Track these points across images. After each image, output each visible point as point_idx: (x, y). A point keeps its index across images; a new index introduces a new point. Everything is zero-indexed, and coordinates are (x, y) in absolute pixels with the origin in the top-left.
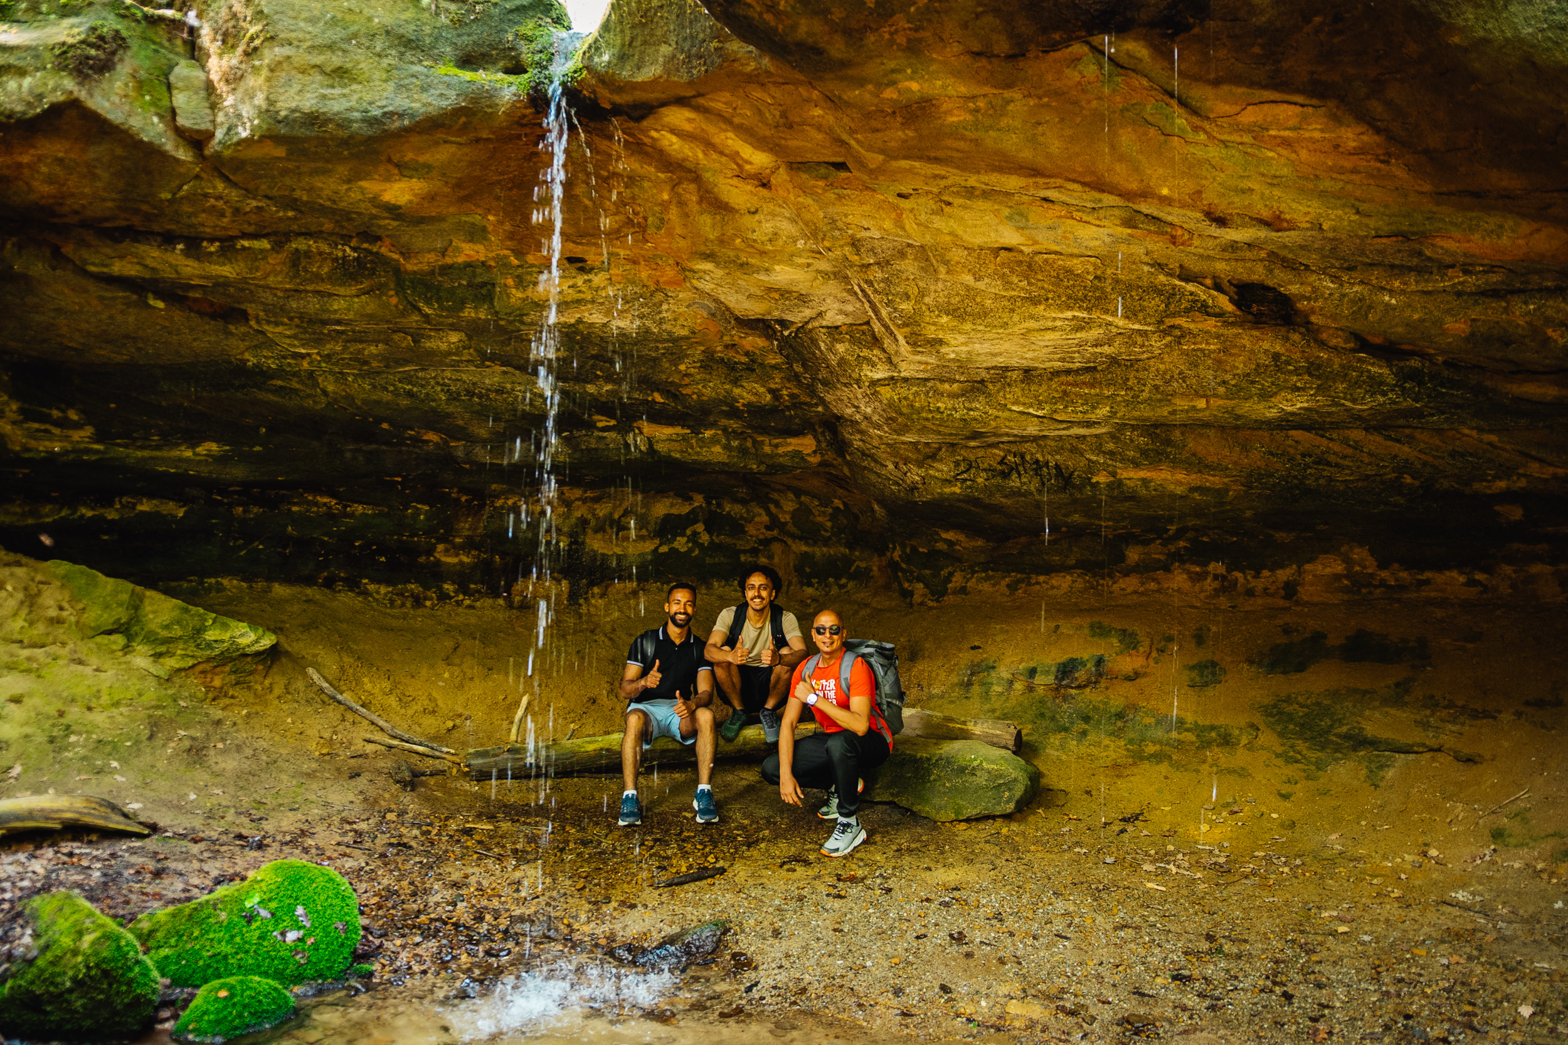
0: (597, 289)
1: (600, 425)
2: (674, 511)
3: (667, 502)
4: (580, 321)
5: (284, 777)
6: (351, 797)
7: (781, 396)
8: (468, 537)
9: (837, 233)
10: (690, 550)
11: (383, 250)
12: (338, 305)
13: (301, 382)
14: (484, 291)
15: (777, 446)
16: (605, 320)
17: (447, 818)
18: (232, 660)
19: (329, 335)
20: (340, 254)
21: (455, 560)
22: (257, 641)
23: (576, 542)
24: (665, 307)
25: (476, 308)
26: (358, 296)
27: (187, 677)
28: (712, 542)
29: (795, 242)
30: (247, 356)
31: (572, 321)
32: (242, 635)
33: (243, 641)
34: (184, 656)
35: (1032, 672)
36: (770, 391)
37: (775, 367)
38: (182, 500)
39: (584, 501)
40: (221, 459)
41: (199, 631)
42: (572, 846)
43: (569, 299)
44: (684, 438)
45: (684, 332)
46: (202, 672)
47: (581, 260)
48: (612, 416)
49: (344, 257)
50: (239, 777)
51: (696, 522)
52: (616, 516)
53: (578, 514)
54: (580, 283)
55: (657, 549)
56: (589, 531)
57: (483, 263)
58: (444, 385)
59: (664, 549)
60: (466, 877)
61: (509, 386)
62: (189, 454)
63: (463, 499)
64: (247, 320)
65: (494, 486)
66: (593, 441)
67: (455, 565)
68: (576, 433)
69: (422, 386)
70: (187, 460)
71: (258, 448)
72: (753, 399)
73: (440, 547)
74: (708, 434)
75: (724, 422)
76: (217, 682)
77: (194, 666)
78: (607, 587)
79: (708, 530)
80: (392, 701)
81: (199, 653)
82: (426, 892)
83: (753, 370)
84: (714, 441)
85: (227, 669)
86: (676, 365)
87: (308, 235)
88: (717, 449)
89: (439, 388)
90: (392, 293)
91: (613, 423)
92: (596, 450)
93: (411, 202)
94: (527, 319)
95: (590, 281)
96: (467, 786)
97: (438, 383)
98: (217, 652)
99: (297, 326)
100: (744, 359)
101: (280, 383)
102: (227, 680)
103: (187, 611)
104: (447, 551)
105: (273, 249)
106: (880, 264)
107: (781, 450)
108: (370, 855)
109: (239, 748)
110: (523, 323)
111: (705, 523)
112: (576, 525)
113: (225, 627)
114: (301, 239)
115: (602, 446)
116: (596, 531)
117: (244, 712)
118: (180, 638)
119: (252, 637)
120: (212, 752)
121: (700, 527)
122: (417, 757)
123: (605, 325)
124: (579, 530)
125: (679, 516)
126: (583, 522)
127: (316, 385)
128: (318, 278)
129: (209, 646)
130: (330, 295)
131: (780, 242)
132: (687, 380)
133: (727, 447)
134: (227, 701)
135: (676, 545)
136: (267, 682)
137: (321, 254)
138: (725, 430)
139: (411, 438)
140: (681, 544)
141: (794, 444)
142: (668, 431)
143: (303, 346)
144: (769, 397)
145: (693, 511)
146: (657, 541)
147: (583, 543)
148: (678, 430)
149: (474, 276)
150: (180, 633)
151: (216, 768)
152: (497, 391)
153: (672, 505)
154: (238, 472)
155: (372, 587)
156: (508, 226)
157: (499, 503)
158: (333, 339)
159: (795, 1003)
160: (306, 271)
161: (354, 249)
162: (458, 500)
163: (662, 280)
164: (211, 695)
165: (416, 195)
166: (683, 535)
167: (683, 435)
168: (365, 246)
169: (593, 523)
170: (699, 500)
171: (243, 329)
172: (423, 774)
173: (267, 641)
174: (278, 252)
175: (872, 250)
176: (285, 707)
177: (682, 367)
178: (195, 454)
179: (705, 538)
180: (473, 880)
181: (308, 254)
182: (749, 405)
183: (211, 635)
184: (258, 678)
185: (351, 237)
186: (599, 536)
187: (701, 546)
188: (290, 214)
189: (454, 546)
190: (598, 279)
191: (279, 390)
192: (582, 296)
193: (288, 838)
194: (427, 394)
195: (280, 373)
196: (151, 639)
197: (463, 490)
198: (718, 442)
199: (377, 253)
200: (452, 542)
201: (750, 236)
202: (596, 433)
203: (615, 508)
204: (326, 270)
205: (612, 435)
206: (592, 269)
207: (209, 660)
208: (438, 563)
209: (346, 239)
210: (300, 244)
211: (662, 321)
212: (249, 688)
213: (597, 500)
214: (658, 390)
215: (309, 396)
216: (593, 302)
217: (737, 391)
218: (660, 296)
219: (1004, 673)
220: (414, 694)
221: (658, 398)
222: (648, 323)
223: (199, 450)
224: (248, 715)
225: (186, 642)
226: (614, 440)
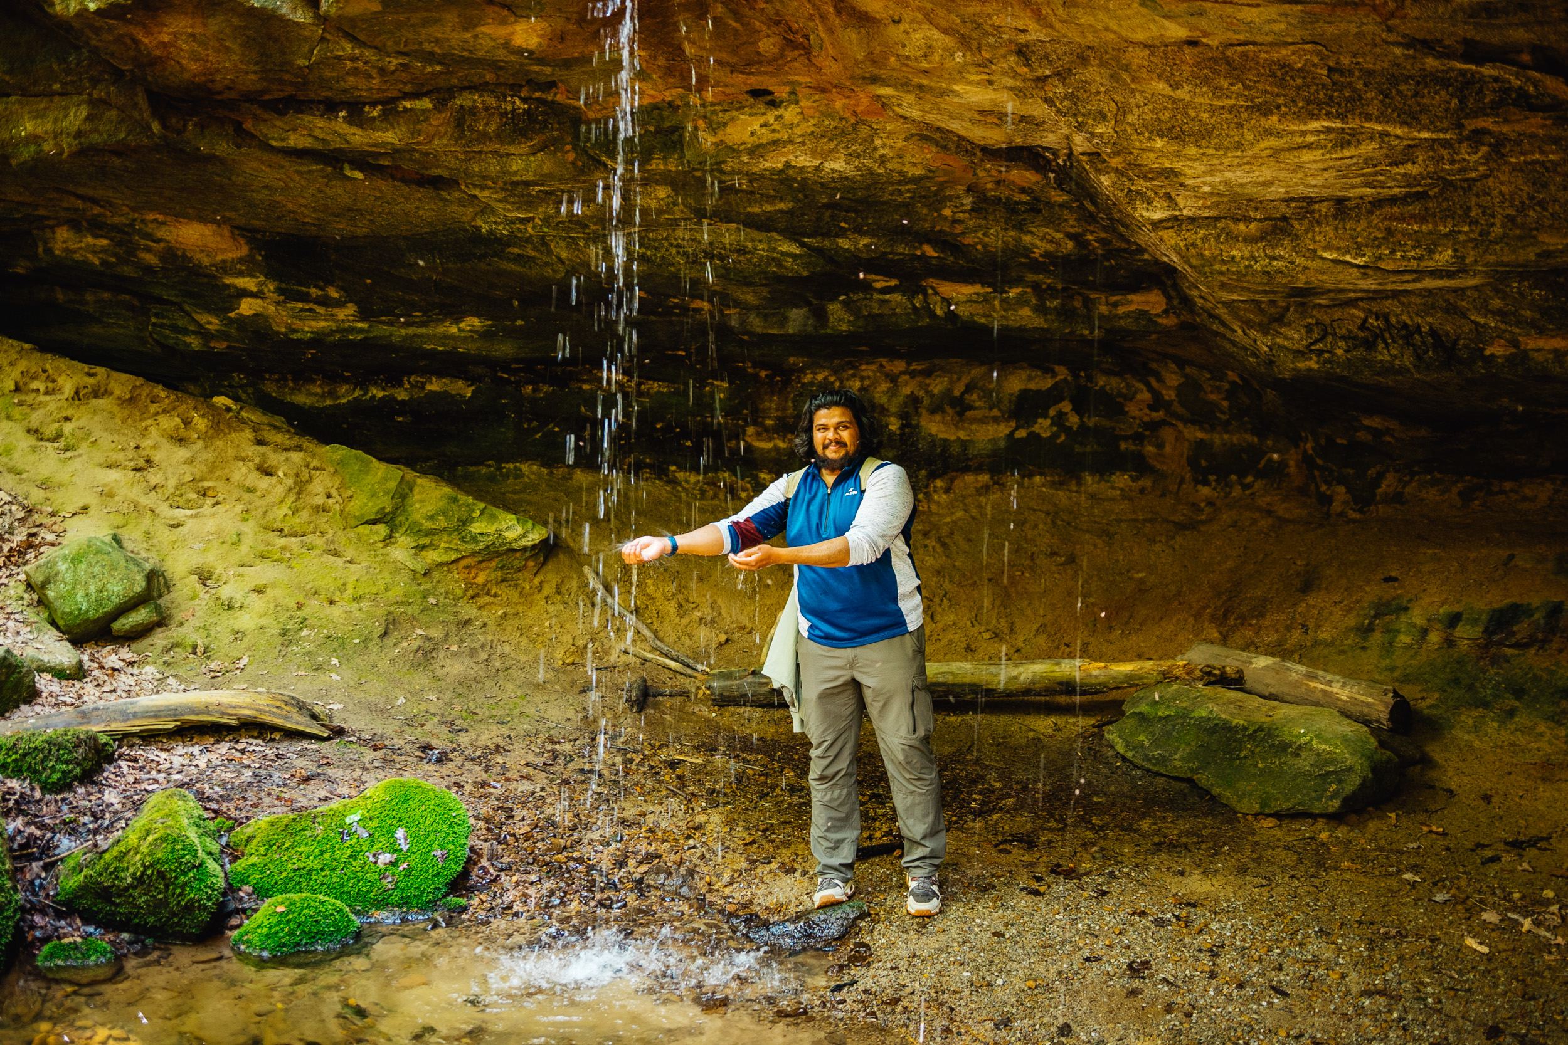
0: (791, 126)
1: (878, 285)
2: (1032, 386)
3: (1024, 374)
4: (787, 165)
5: (510, 686)
6: (571, 713)
7: (1088, 242)
8: (778, 418)
9: (991, 40)
10: (1055, 436)
11: (560, 98)
12: (516, 165)
13: (535, 249)
14: (675, 137)
15: (1115, 305)
16: (817, 163)
17: (660, 747)
18: (499, 555)
19: (538, 196)
20: (509, 108)
21: (769, 445)
22: (524, 535)
23: (909, 425)
24: (878, 142)
25: (665, 158)
26: (534, 154)
27: (449, 571)
28: (1082, 426)
29: (952, 55)
30: (479, 222)
31: (780, 166)
32: (509, 528)
33: (510, 535)
34: (447, 549)
35: (1454, 620)
36: (1070, 236)
37: (1062, 206)
38: (470, 379)
39: (913, 374)
40: (486, 335)
41: (464, 523)
42: (778, 791)
43: (764, 141)
44: (986, 299)
45: (919, 171)
46: (466, 567)
47: (768, 92)
48: (890, 275)
49: (514, 110)
50: (460, 683)
51: (1062, 400)
52: (957, 393)
53: (907, 391)
54: (772, 121)
55: (1012, 433)
56: (923, 411)
57: (670, 104)
58: (678, 246)
59: (1021, 434)
60: (643, 815)
61: (749, 245)
62: (454, 330)
63: (763, 374)
64: (458, 184)
65: (792, 360)
66: (875, 305)
67: (769, 451)
68: (855, 297)
69: (656, 249)
70: (453, 337)
71: (519, 323)
72: (1050, 248)
73: (750, 430)
74: (1013, 292)
75: (1031, 277)
76: (481, 579)
77: (457, 560)
78: (952, 480)
79: (1077, 409)
80: (672, 607)
81: (463, 547)
82: (587, 827)
83: (1039, 211)
84: (1021, 301)
85: (494, 564)
86: (938, 210)
87: (472, 88)
88: (1026, 312)
89: (674, 251)
90: (568, 147)
91: (893, 283)
92: (881, 315)
93: (540, 44)
94: (726, 167)
95: (781, 117)
96: (705, 711)
97: (671, 245)
98: (481, 546)
99: (502, 189)
100: (1025, 198)
101: (516, 250)
102: (493, 576)
103: (455, 500)
104: (758, 434)
105: (435, 108)
106: (1062, 75)
107: (1121, 310)
108: (552, 780)
109: (473, 652)
110: (722, 172)
111: (1071, 401)
112: (905, 404)
113: (493, 518)
114: (465, 94)
115: (887, 312)
116: (933, 411)
117: (500, 612)
118: (444, 529)
119: (519, 530)
120: (442, 655)
121: (1066, 407)
122: (669, 674)
123: (817, 168)
124: (911, 410)
125: (1038, 392)
126: (914, 400)
127: (550, 252)
128: (484, 137)
129: (474, 539)
130: (508, 155)
131: (937, 58)
132: (959, 229)
133: (1040, 309)
134: (487, 599)
135: (1036, 428)
136: (537, 581)
137: (486, 109)
138: (1036, 286)
139: (676, 306)
140: (1043, 427)
141: (1137, 302)
142: (968, 290)
143: (517, 209)
144: (1070, 245)
145: (1055, 386)
146: (1013, 424)
147: (917, 426)
148: (978, 288)
149: (663, 119)
150: (444, 524)
151: (439, 672)
152: (738, 251)
153: (1030, 379)
154: (505, 349)
155: (681, 475)
156: (661, 61)
157: (808, 378)
158: (543, 200)
159: (873, 1014)
160: (471, 129)
161: (524, 100)
162: (756, 375)
163: (859, 109)
164: (470, 593)
165: (542, 36)
166: (1045, 417)
167: (985, 295)
168: (537, 95)
169: (926, 402)
170: (1062, 372)
171: (457, 195)
172: (662, 695)
173: (536, 536)
174: (440, 112)
175: (1046, 56)
176: (551, 608)
177: (947, 212)
178: (460, 330)
179: (1074, 420)
180: (650, 819)
181: (473, 111)
182: (1047, 254)
183: (476, 528)
184: (527, 574)
185: (521, 86)
186: (938, 417)
187: (1068, 430)
188: (438, 68)
189: (766, 429)
190: (790, 114)
191: (519, 258)
192: (777, 136)
193: (478, 753)
194: (663, 258)
195: (512, 240)
196: (415, 530)
197: (758, 364)
198: (1026, 303)
199: (553, 102)
200: (762, 425)
201: (901, 52)
202: (876, 296)
203: (951, 382)
204: (494, 127)
205: (897, 297)
206: (782, 102)
207: (473, 554)
208: (749, 448)
209: (515, 89)
210: (464, 100)
211: (883, 160)
212: (516, 586)
213: (928, 373)
214: (929, 242)
215: (547, 264)
216: (791, 142)
217: (1027, 239)
218: (864, 131)
219: (1418, 617)
220: (698, 600)
221: (930, 251)
222: (868, 163)
223: (462, 325)
224: (505, 616)
225: (450, 535)
226: (899, 304)
